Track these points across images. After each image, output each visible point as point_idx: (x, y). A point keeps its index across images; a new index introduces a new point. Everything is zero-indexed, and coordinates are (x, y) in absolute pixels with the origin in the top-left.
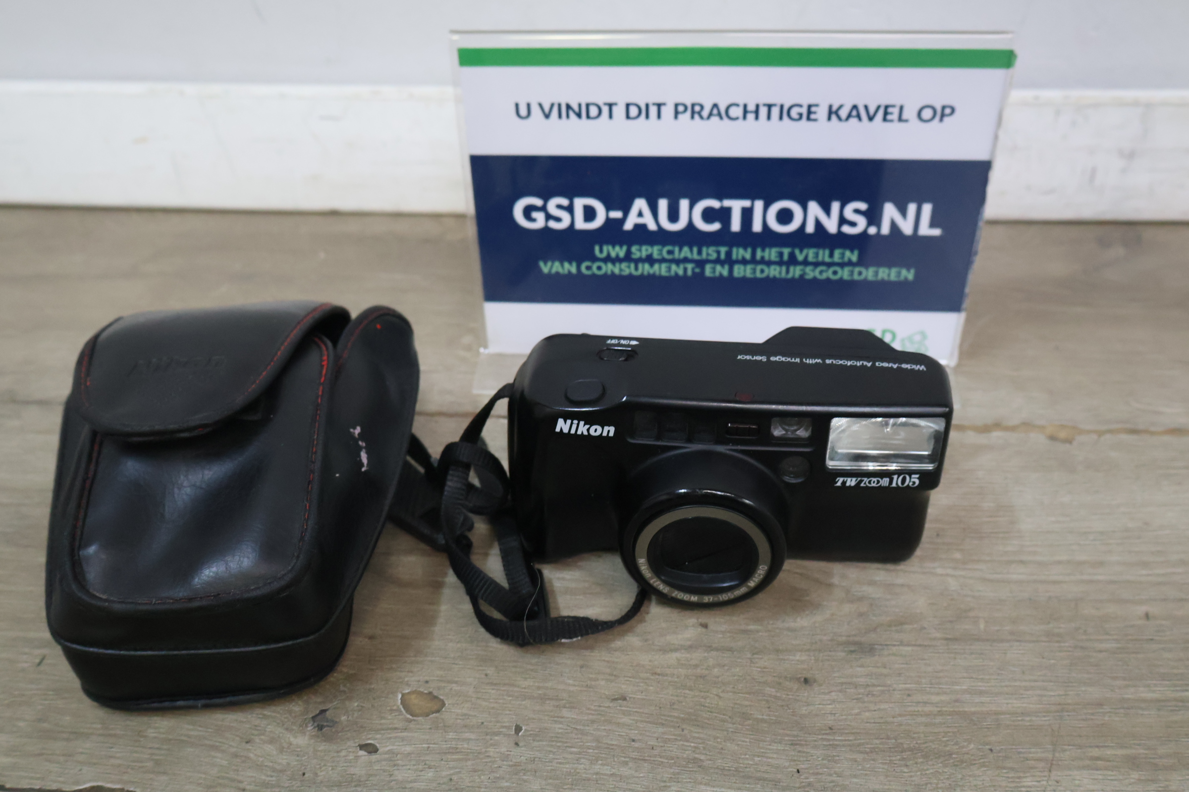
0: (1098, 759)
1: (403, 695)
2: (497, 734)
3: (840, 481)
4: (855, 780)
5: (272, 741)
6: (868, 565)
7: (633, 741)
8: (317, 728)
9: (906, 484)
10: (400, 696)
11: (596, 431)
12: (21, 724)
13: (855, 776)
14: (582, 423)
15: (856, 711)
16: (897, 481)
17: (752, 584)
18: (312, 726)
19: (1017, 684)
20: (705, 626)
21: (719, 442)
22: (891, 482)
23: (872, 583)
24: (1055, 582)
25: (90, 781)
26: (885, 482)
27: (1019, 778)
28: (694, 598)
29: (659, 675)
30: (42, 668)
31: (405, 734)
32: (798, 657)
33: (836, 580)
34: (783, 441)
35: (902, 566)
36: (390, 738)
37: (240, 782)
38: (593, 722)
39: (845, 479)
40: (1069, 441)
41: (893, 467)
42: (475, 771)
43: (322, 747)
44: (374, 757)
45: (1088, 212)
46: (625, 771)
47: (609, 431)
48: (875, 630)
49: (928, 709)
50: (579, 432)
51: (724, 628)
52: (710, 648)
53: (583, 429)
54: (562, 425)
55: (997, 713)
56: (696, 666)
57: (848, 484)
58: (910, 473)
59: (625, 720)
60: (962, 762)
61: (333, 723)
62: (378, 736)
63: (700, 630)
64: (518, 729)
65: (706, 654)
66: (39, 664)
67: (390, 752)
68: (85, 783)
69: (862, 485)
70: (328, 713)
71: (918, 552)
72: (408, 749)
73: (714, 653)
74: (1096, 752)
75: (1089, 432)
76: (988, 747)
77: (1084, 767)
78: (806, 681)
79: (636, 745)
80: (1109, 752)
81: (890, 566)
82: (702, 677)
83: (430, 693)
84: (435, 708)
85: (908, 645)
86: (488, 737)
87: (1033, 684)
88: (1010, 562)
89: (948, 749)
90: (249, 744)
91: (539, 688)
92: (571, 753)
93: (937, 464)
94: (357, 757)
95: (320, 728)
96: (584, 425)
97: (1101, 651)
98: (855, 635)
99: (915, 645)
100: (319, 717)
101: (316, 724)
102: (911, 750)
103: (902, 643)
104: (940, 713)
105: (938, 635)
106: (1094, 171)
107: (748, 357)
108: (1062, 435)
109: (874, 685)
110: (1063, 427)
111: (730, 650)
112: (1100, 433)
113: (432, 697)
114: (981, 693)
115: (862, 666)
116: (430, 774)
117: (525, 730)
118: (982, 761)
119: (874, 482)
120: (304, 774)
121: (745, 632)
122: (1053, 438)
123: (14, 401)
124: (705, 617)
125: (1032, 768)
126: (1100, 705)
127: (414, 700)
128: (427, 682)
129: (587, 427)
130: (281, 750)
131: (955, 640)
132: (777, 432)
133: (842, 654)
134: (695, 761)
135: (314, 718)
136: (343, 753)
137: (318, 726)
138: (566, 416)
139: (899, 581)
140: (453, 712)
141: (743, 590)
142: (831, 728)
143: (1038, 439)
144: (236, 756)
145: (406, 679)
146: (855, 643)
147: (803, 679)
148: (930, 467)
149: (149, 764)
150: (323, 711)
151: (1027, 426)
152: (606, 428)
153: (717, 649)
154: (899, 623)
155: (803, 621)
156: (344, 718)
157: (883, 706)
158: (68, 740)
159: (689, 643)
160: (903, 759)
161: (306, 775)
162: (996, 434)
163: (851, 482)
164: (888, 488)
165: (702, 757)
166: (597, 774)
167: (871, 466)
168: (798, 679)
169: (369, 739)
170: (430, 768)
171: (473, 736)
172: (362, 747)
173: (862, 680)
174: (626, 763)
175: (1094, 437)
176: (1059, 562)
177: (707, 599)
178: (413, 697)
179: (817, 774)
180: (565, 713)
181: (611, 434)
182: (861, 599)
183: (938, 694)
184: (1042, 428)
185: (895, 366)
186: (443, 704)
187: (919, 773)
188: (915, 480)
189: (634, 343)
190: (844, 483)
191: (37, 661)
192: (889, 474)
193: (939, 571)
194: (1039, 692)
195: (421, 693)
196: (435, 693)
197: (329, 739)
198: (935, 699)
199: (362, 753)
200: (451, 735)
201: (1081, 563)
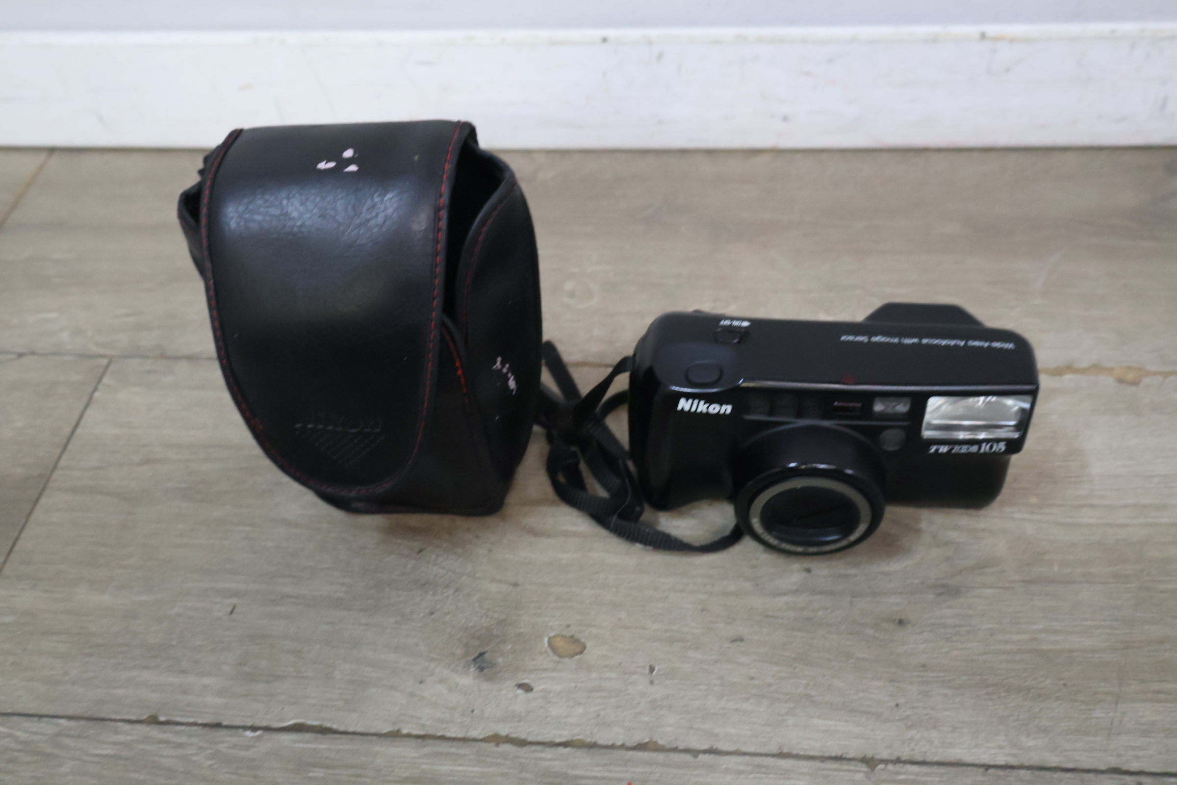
0: (1159, 692)
1: (550, 638)
2: (634, 673)
3: (933, 449)
4: (947, 713)
5: (441, 681)
6: (952, 510)
7: (752, 678)
8: (478, 670)
9: (993, 450)
10: (546, 640)
11: (714, 409)
12: (226, 668)
13: (946, 710)
14: (702, 402)
15: (946, 650)
16: (985, 448)
17: (853, 538)
18: (474, 667)
19: (1088, 623)
20: (808, 571)
21: (825, 417)
22: (980, 448)
23: (956, 528)
24: (1122, 526)
25: (293, 718)
26: (974, 449)
27: (1090, 710)
28: (800, 549)
29: (771, 617)
30: (234, 616)
31: (554, 674)
32: (892, 599)
33: (923, 525)
34: (883, 416)
35: (983, 512)
36: (542, 678)
37: (420, 718)
38: (716, 662)
39: (939, 447)
40: (1135, 383)
41: (982, 436)
42: (618, 707)
43: (485, 686)
44: (530, 695)
45: (1157, 137)
46: (747, 706)
47: (727, 409)
48: (960, 572)
49: (1009, 647)
50: (699, 410)
51: (825, 572)
52: (814, 592)
53: (702, 407)
54: (684, 404)
55: (1071, 651)
56: (803, 609)
57: (940, 451)
58: (998, 441)
59: (744, 659)
60: (1039, 696)
61: (492, 665)
62: (532, 676)
63: (804, 574)
64: (652, 669)
65: (811, 598)
66: (232, 612)
67: (542, 690)
68: (289, 720)
69: (953, 451)
70: (486, 655)
71: (999, 498)
72: (558, 688)
73: (817, 597)
74: (1156, 686)
75: (1155, 374)
76: (1062, 682)
77: (1146, 700)
78: (901, 622)
79: (756, 682)
80: (1169, 686)
81: (972, 512)
82: (809, 619)
83: (572, 637)
84: (578, 650)
85: (991, 587)
86: (627, 676)
87: (1103, 623)
88: (1081, 506)
89: (1027, 684)
90: (422, 685)
91: (667, 631)
92: (700, 690)
93: (1022, 432)
94: (516, 696)
95: (482, 669)
96: (704, 404)
97: (1162, 592)
98: (942, 579)
99: (996, 587)
100: (479, 659)
101: (477, 666)
102: (994, 685)
103: (984, 586)
104: (1020, 651)
105: (1017, 578)
106: (1165, 100)
107: (851, 338)
108: (1130, 376)
109: (960, 626)
110: (1130, 368)
111: (832, 593)
112: (1166, 375)
113: (573, 639)
114: (1056, 632)
115: (950, 607)
116: (580, 710)
117: (659, 670)
118: (1057, 695)
119: (964, 449)
120: (473, 711)
121: (846, 576)
122: (1121, 381)
123: (163, 356)
124: (807, 563)
125: (1101, 701)
126: (1161, 642)
127: (559, 643)
128: (568, 626)
129: (707, 405)
130: (450, 689)
131: (1031, 582)
132: (878, 407)
133: (931, 597)
134: (807, 696)
135: (475, 659)
136: (503, 692)
137: (479, 667)
138: (688, 396)
139: (982, 525)
140: (593, 653)
141: (844, 543)
142: (924, 666)
143: (1107, 381)
144: (412, 695)
145: (550, 624)
146: (943, 586)
147: (897, 621)
148: (1016, 435)
149: (341, 703)
150: (481, 654)
151: (1096, 368)
152: (724, 407)
153: (821, 593)
154: (982, 566)
155: (895, 566)
156: (500, 660)
157: (969, 645)
158: (267, 682)
159: (795, 588)
160: (988, 694)
161: (475, 712)
162: (1068, 377)
163: (944, 449)
164: (977, 454)
165: (813, 693)
166: (724, 709)
167: (962, 435)
168: (894, 620)
169: (524, 679)
170: (579, 704)
171: (613, 675)
172: (520, 686)
173: (950, 621)
174: (747, 699)
175: (1160, 378)
176: (1126, 506)
177: (812, 550)
178: (558, 639)
179: (913, 708)
180: (692, 654)
181: (729, 411)
182: (946, 544)
183: (1018, 633)
184: (1109, 370)
185: (986, 345)
186: (584, 648)
187: (1002, 706)
188: (1002, 446)
189: (746, 324)
190: (937, 450)
191: (230, 610)
192: (979, 442)
193: (1018, 515)
194: (1108, 631)
195: (563, 637)
196: (577, 636)
197: (489, 679)
198: (1015, 637)
199: (520, 692)
200: (594, 675)
201: (1146, 507)
